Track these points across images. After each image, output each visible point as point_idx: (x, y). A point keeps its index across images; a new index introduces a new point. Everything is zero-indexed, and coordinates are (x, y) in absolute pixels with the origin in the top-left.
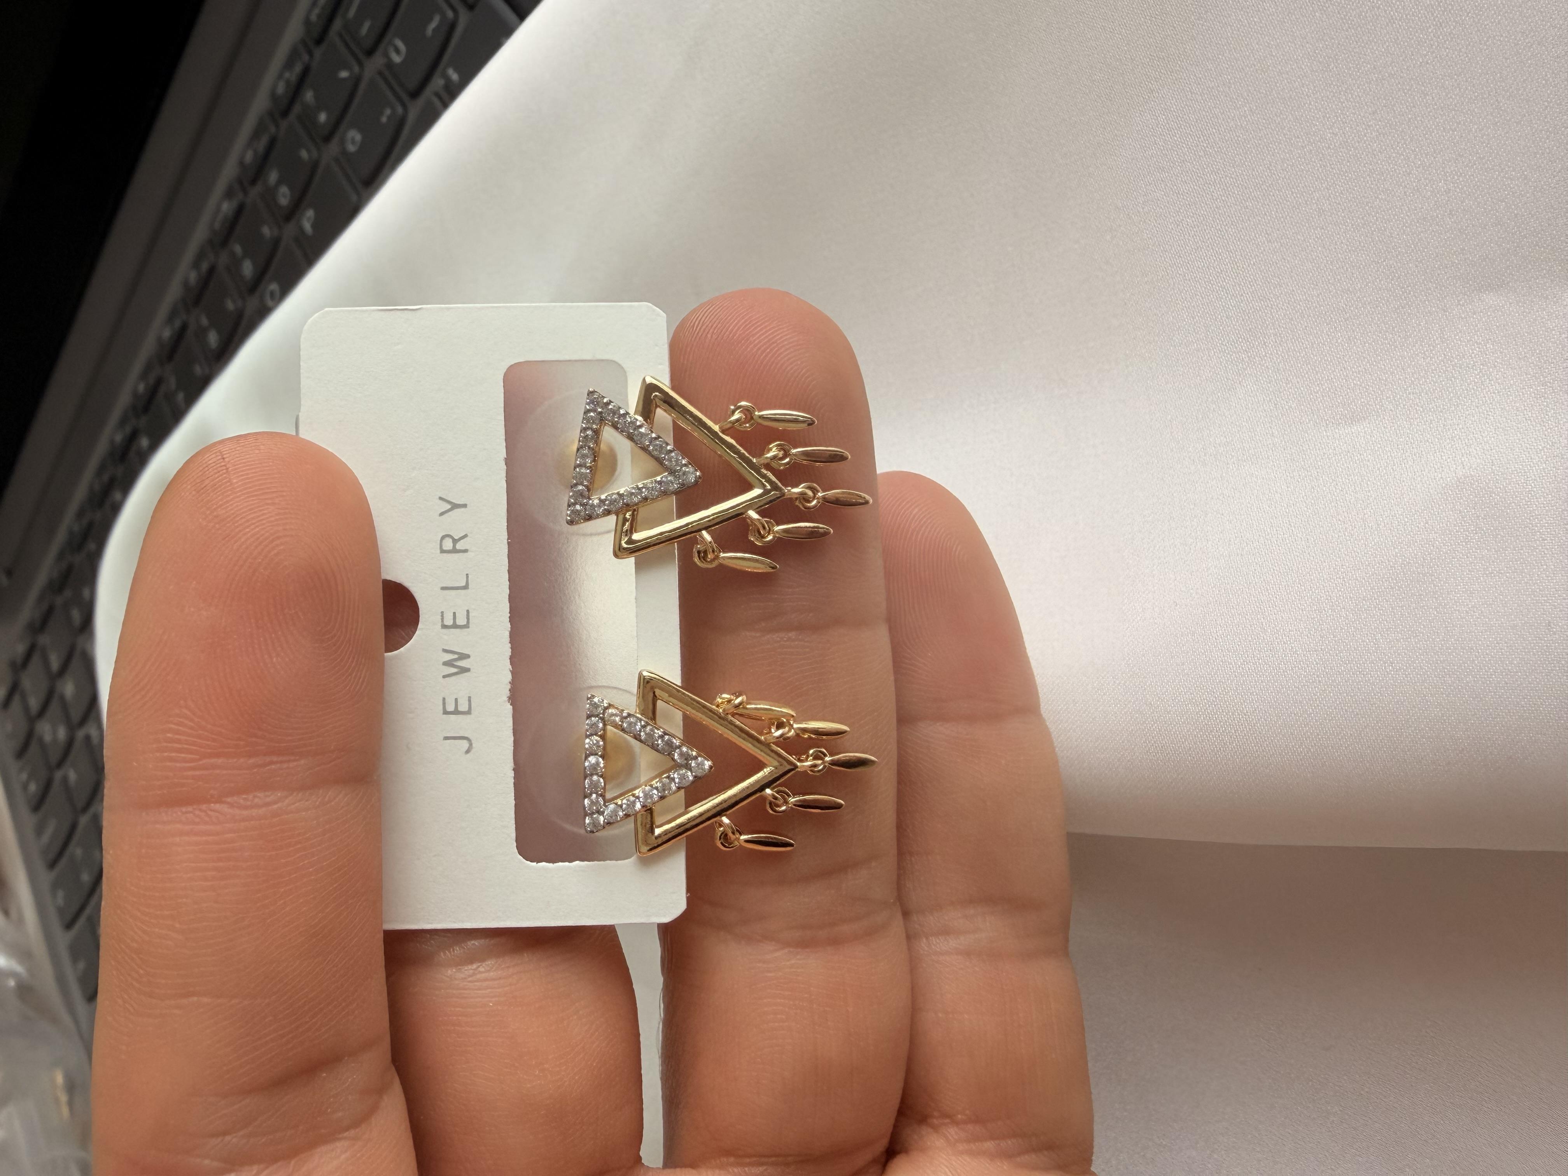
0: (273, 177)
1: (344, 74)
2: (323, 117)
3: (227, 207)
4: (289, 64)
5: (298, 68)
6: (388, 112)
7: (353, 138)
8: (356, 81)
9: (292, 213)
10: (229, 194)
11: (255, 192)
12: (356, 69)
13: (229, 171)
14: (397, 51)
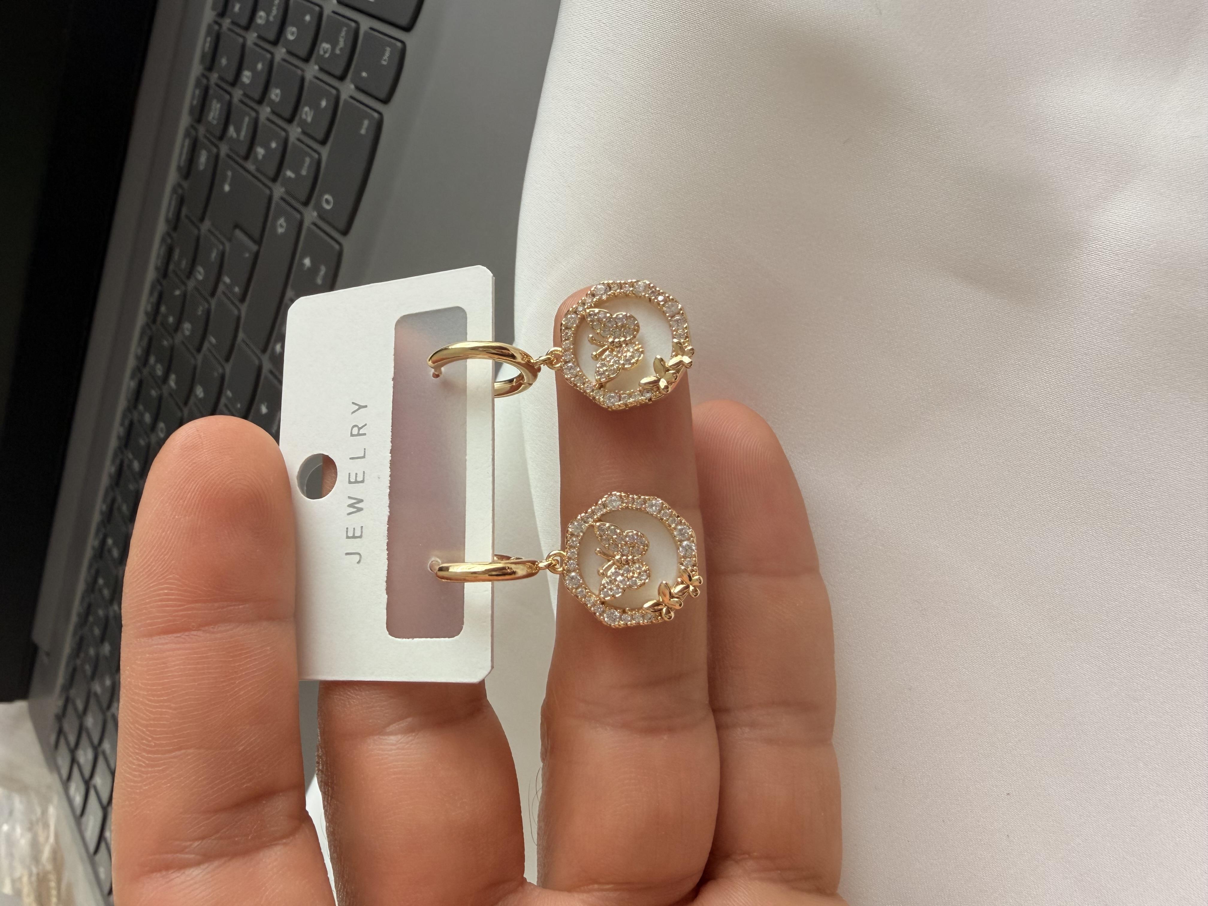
3: (133, 384)
4: (151, 293)
5: (156, 295)
6: (201, 308)
7: (187, 326)
8: (184, 295)
12: (183, 288)
14: (199, 273)
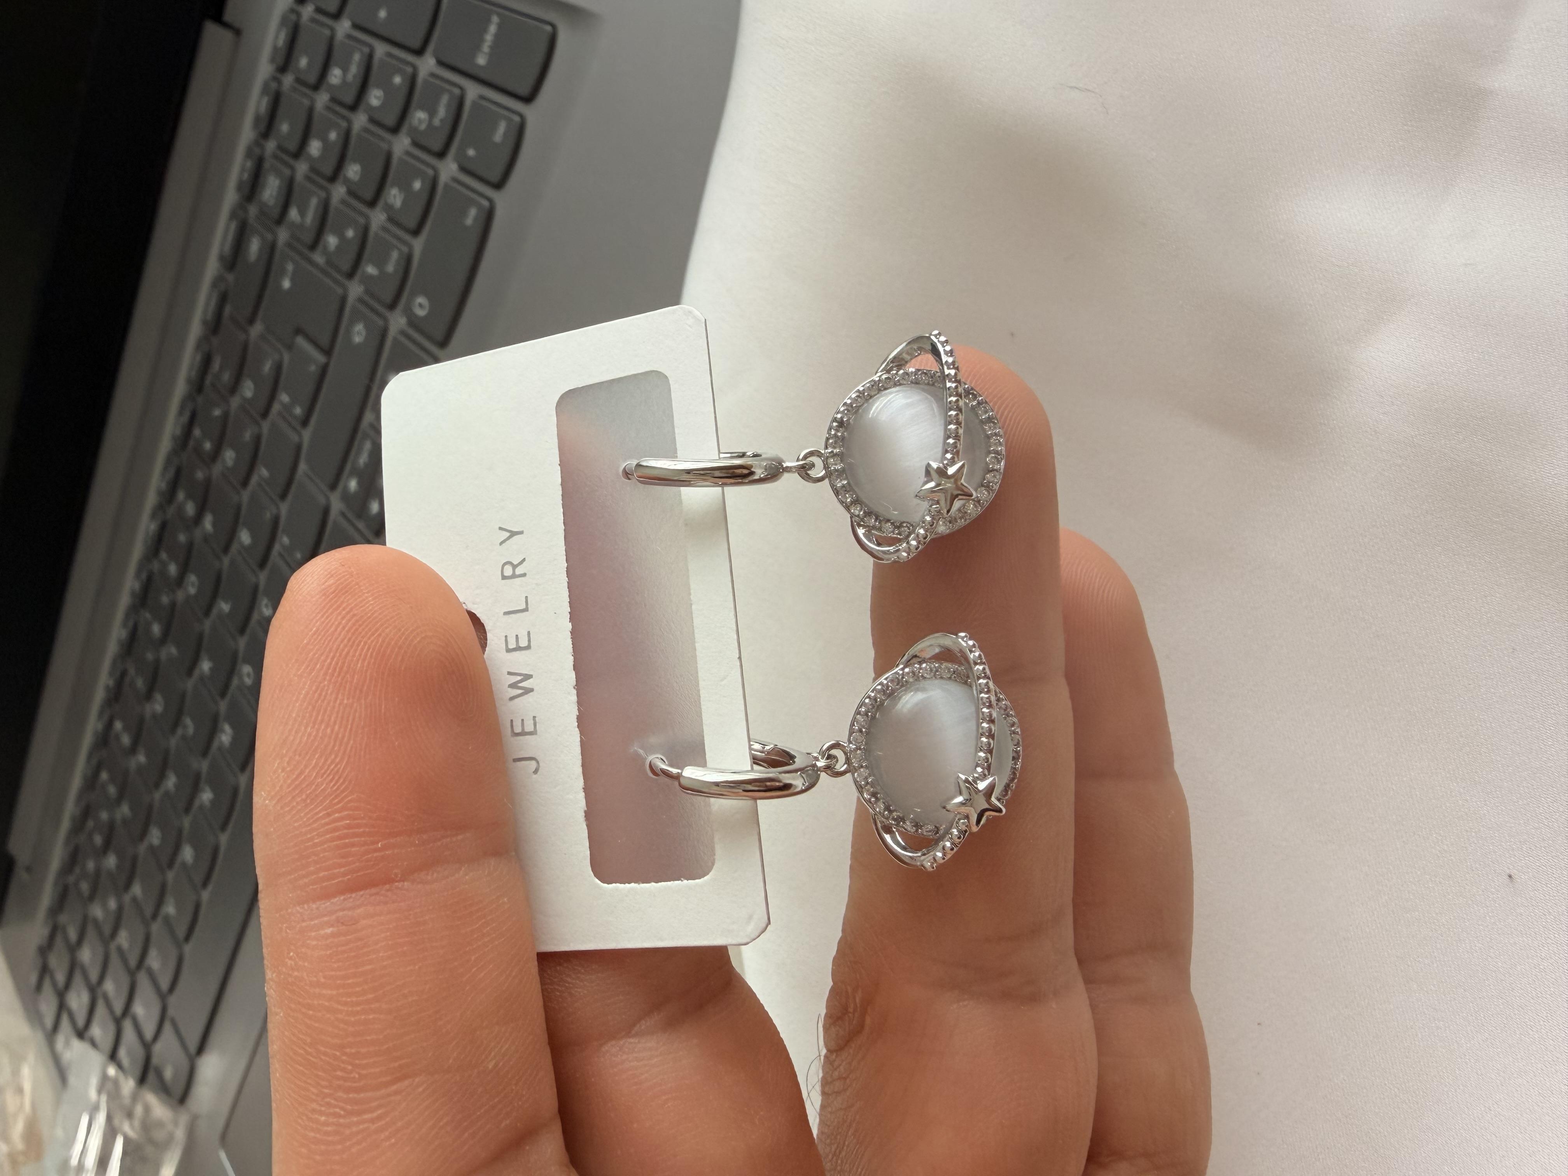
0: (181, 496)
1: (217, 412)
2: (208, 446)
5: (187, 414)
6: (249, 432)
7: (229, 456)
8: (226, 416)
9: (198, 519)
10: (153, 516)
11: (171, 510)
12: (225, 407)
13: (151, 499)
14: (248, 388)
